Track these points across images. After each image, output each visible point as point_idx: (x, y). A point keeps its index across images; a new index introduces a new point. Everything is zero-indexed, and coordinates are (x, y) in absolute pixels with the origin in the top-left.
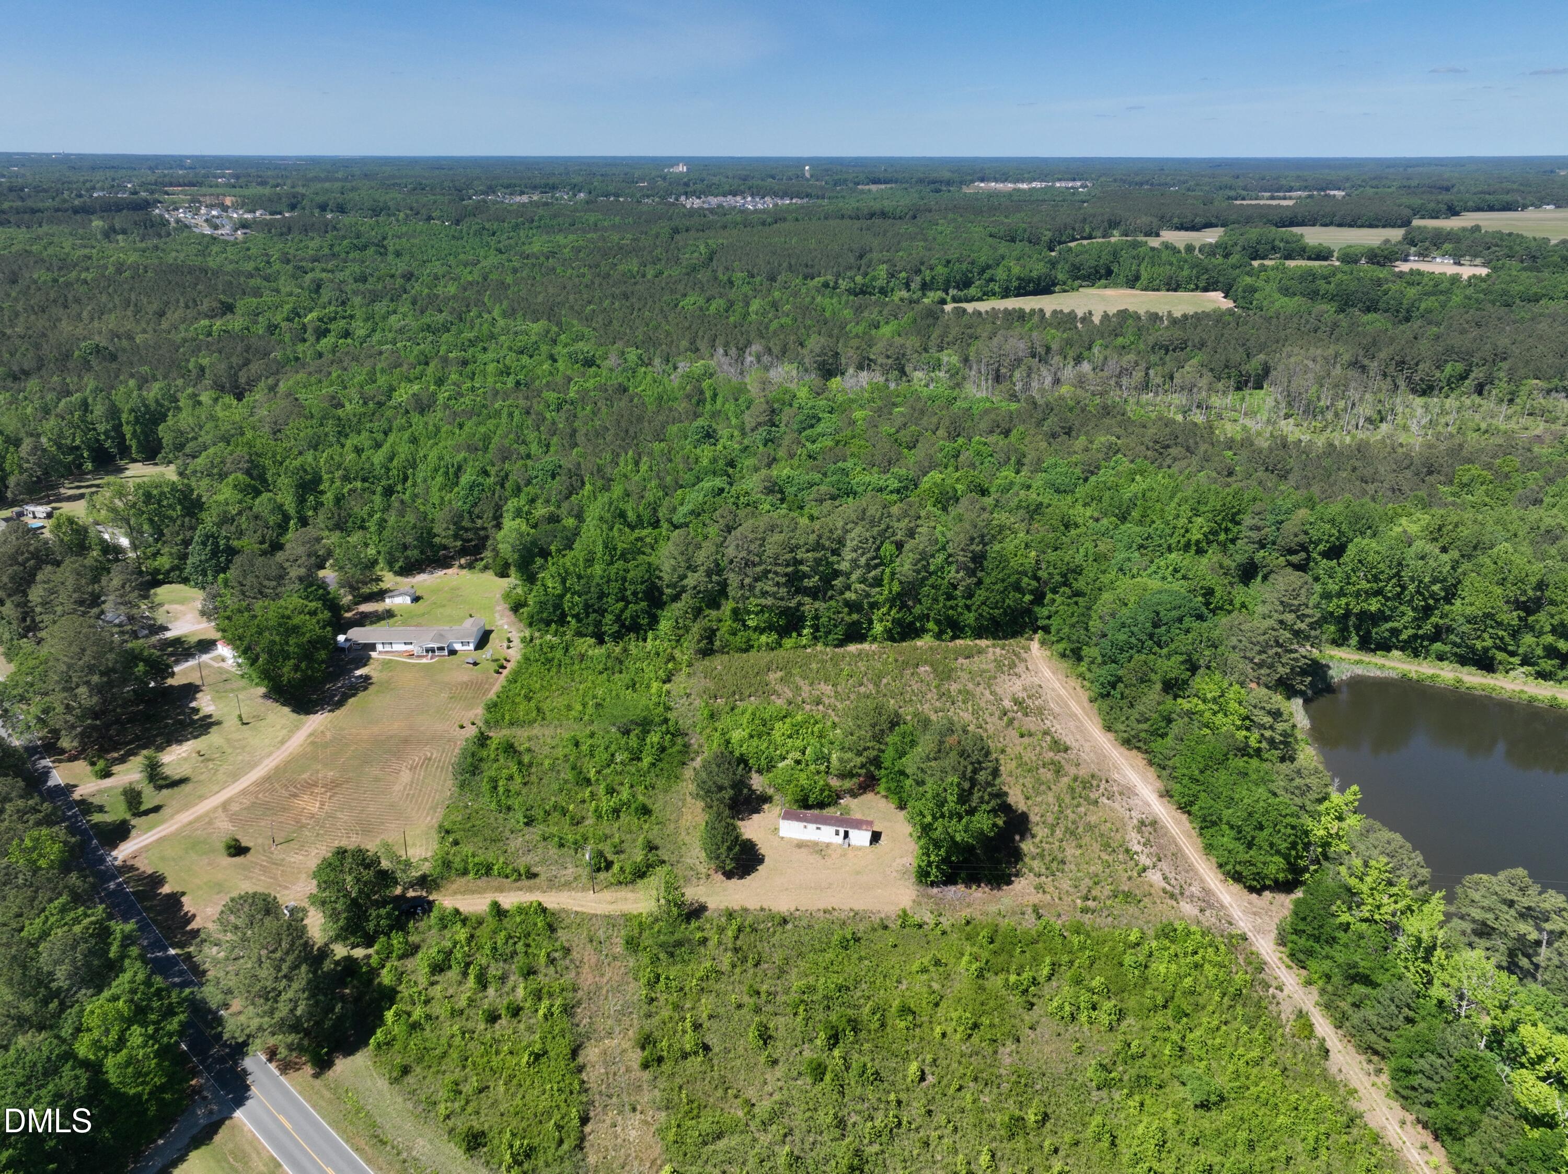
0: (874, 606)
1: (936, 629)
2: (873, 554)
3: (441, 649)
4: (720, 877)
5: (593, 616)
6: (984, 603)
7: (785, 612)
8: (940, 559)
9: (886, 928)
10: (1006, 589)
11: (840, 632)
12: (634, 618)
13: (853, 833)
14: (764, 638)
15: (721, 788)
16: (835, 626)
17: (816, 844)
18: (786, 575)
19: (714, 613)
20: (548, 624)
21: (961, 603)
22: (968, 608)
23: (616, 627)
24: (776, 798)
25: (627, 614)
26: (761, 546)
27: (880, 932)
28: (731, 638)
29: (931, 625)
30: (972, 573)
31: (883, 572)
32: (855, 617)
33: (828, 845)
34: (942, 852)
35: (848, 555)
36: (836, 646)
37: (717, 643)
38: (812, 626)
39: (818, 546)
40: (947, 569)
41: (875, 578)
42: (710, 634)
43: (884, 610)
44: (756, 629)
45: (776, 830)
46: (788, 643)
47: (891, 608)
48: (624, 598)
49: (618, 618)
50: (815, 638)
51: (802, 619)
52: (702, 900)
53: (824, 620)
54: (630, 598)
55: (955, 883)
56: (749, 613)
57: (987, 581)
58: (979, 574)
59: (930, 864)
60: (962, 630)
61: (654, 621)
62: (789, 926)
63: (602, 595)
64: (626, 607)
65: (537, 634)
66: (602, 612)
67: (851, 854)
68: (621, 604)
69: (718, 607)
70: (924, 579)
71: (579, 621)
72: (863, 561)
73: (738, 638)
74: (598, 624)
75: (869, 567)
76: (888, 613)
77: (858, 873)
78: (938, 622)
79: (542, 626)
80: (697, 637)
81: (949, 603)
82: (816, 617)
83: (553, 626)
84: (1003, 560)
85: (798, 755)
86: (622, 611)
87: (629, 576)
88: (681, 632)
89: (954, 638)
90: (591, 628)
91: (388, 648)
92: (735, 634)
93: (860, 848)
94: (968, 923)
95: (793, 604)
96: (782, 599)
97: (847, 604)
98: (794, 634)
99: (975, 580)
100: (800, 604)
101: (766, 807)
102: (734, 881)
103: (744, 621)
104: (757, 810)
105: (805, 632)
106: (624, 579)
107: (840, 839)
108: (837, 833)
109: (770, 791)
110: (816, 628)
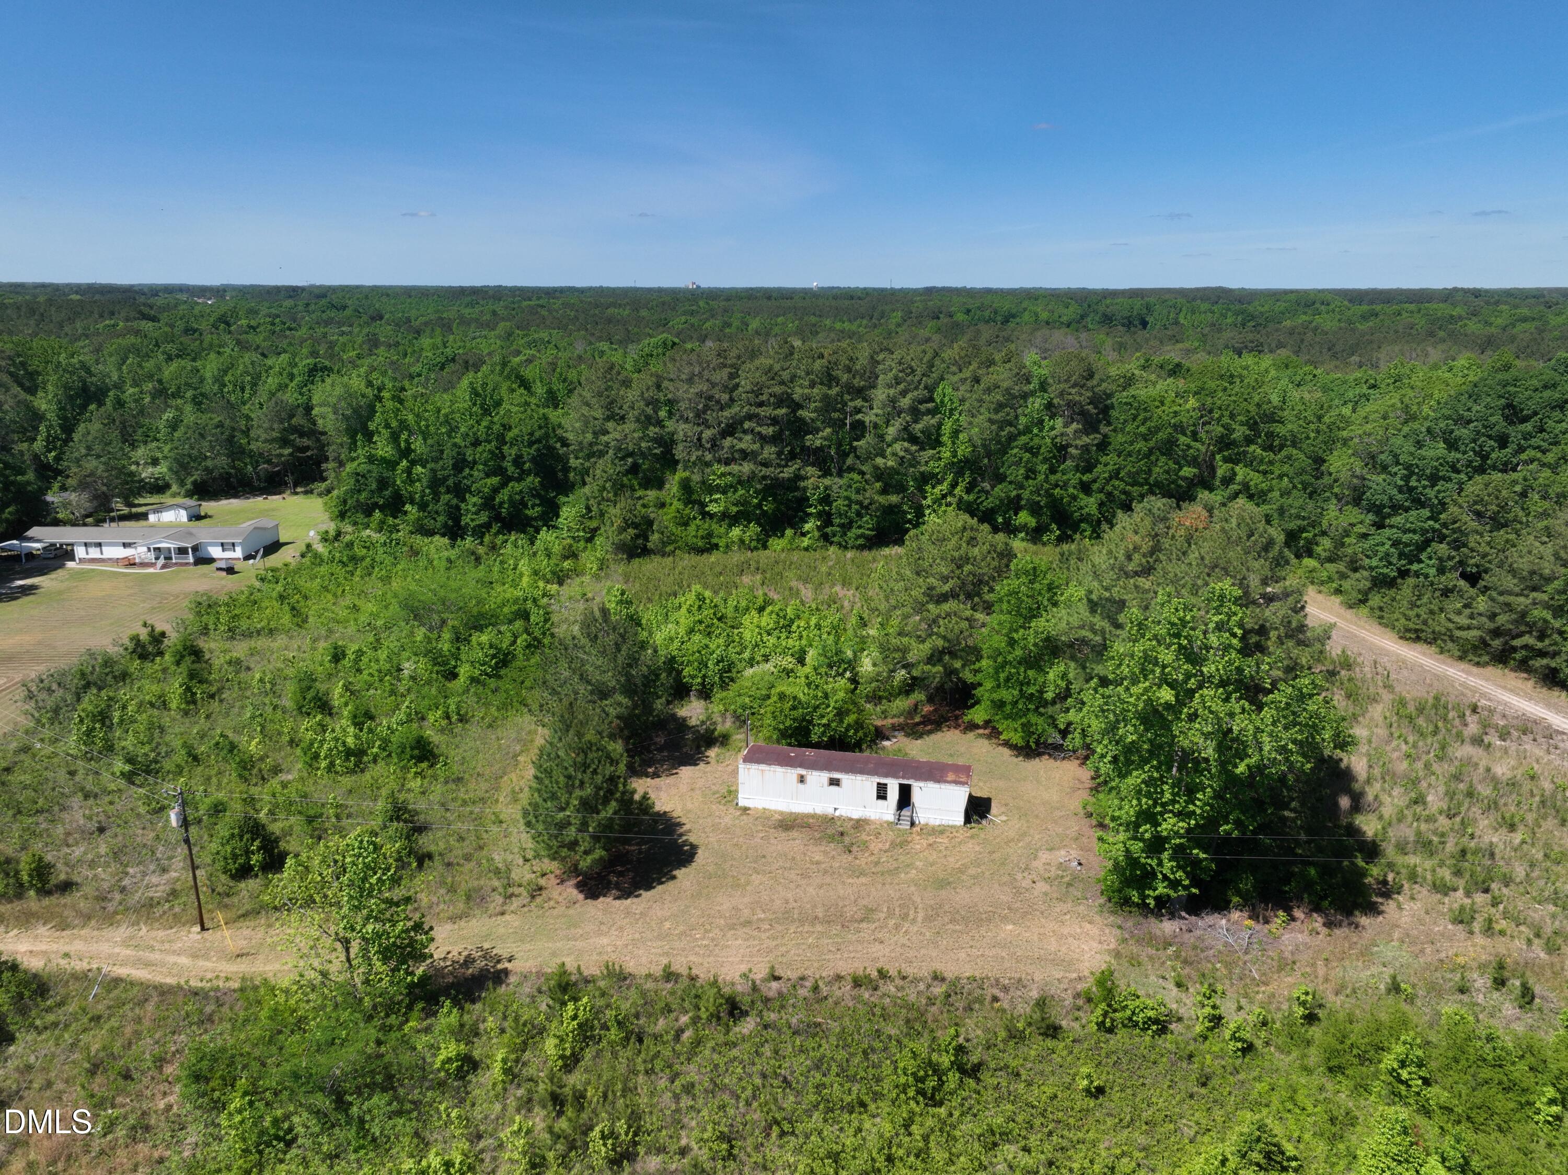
0: (925, 479)
1: (1032, 522)
2: (921, 393)
3: (182, 551)
4: (571, 891)
5: (445, 498)
6: (1115, 475)
7: (774, 488)
8: (1036, 404)
9: (1052, 1031)
10: (1151, 451)
11: (867, 524)
12: (518, 505)
13: (922, 792)
14: (736, 532)
15: (603, 693)
16: (859, 515)
17: (830, 820)
18: (774, 421)
19: (652, 494)
20: (369, 513)
21: (1075, 478)
22: (1086, 488)
23: (484, 518)
24: (738, 737)
25: (503, 495)
26: (732, 376)
27: (1037, 1046)
28: (678, 531)
29: (1024, 517)
30: (1091, 426)
31: (940, 425)
32: (894, 499)
33: (860, 824)
34: (1201, 803)
35: (880, 394)
36: (861, 548)
37: (655, 537)
38: (819, 515)
39: (829, 378)
40: (1048, 423)
41: (925, 432)
42: (644, 526)
43: (944, 487)
44: (724, 515)
45: (730, 795)
46: (777, 544)
47: (954, 485)
48: (499, 471)
49: (488, 503)
50: (826, 538)
51: (803, 501)
52: (502, 950)
53: (839, 504)
54: (511, 469)
55: (1221, 906)
56: (711, 490)
57: (1118, 439)
58: (1104, 429)
59: (1156, 845)
60: (1075, 527)
61: (551, 513)
62: (748, 1026)
63: (460, 464)
64: (504, 485)
65: (350, 529)
66: (460, 492)
67: (919, 843)
68: (495, 480)
69: (660, 484)
70: (1012, 438)
71: (423, 506)
72: (905, 402)
73: (692, 528)
74: (455, 514)
75: (916, 413)
76: (951, 493)
77: (942, 884)
78: (1035, 510)
79: (360, 517)
80: (618, 522)
81: (1053, 478)
82: (826, 500)
83: (377, 514)
84: (1140, 410)
85: (788, 662)
86: (496, 490)
87: (510, 435)
88: (594, 524)
89: (1063, 538)
90: (441, 519)
91: (94, 553)
92: (686, 524)
93: (941, 831)
94: (1311, 1018)
95: (787, 473)
96: (765, 464)
97: (879, 474)
98: (789, 532)
99: (1098, 437)
100: (798, 477)
101: (712, 753)
102: (608, 904)
103: (703, 505)
104: (692, 760)
105: (807, 527)
106: (501, 439)
107: (886, 810)
108: (882, 793)
109: (725, 725)
110: (826, 519)
